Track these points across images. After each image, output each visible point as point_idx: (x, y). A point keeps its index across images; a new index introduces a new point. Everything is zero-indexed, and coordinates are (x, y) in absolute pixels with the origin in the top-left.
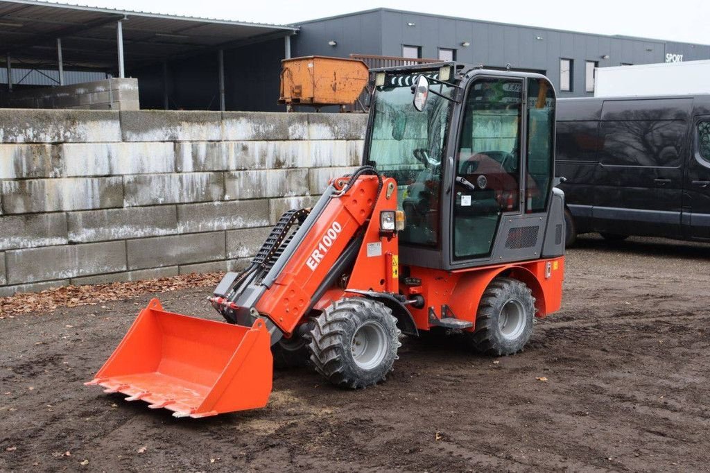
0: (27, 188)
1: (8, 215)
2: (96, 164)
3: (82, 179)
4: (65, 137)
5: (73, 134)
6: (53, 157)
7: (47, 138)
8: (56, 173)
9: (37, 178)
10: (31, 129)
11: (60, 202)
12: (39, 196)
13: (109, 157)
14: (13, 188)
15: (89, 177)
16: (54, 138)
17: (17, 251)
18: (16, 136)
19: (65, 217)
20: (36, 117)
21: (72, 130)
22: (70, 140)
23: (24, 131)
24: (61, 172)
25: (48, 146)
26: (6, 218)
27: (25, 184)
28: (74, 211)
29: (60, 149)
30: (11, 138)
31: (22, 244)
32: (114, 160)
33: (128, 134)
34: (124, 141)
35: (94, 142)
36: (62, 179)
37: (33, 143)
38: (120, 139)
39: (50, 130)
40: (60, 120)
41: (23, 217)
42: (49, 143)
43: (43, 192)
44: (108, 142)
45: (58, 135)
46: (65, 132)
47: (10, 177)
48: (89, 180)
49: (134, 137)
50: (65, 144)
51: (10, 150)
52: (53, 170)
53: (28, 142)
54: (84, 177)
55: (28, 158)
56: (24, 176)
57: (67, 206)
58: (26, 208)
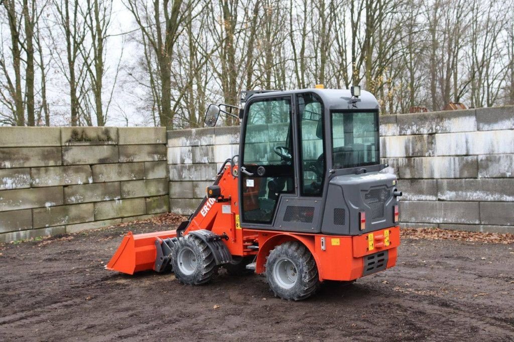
0: (412, 163)
1: (401, 179)
2: (457, 146)
3: (447, 157)
4: (436, 130)
5: (442, 128)
6: (428, 143)
7: (425, 131)
8: (430, 154)
9: (419, 157)
10: (415, 126)
11: (432, 172)
12: (419, 167)
13: (467, 142)
14: (404, 162)
15: (453, 156)
16: (429, 131)
17: (406, 202)
18: (406, 131)
19: (435, 183)
20: (418, 118)
21: (441, 124)
22: (439, 132)
23: (411, 127)
24: (433, 153)
25: (425, 136)
26: (400, 181)
27: (411, 160)
28: (441, 179)
29: (433, 138)
30: (403, 132)
31: (408, 197)
32: (470, 145)
33: (481, 125)
34: (478, 130)
35: (456, 132)
36: (434, 157)
37: (416, 134)
38: (476, 129)
39: (427, 125)
40: (433, 119)
41: (410, 181)
42: (427, 134)
43: (421, 166)
44: (467, 132)
45: (432, 129)
46: (436, 127)
47: (403, 156)
48: (452, 158)
49: (486, 127)
50: (436, 135)
51: (403, 139)
52: (428, 151)
53: (413, 134)
54: (450, 156)
55: (413, 144)
56: (411, 155)
57: (437, 176)
58: (411, 175)
